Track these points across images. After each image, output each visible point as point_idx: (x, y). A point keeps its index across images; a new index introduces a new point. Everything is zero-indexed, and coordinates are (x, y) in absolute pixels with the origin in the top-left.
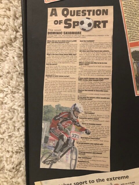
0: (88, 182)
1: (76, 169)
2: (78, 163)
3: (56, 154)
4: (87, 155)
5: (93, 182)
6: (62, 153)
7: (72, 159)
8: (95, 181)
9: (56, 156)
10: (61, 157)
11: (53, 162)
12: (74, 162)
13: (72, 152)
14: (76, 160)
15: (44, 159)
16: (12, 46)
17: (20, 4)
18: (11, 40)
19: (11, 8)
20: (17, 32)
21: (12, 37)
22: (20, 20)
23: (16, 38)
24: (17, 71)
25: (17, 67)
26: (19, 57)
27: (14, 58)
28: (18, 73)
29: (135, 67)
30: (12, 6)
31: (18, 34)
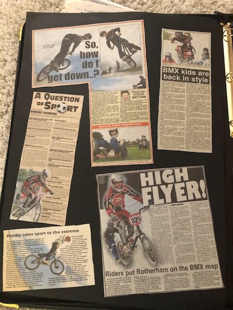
0: (46, 233)
1: (39, 222)
2: (41, 217)
3: (24, 209)
4: (48, 211)
5: (50, 233)
6: (29, 209)
7: (36, 214)
8: (52, 233)
9: (24, 210)
10: (28, 211)
11: (21, 215)
12: (37, 216)
13: (37, 208)
14: (39, 215)
15: (14, 212)
16: (3, 118)
17: (14, 84)
18: (3, 113)
19: (6, 87)
20: (9, 106)
21: (4, 110)
22: (12, 97)
23: (7, 111)
24: (4, 139)
25: (4, 136)
26: (7, 128)
27: (2, 128)
28: (4, 141)
29: (94, 144)
30: (7, 85)
31: (10, 108)
